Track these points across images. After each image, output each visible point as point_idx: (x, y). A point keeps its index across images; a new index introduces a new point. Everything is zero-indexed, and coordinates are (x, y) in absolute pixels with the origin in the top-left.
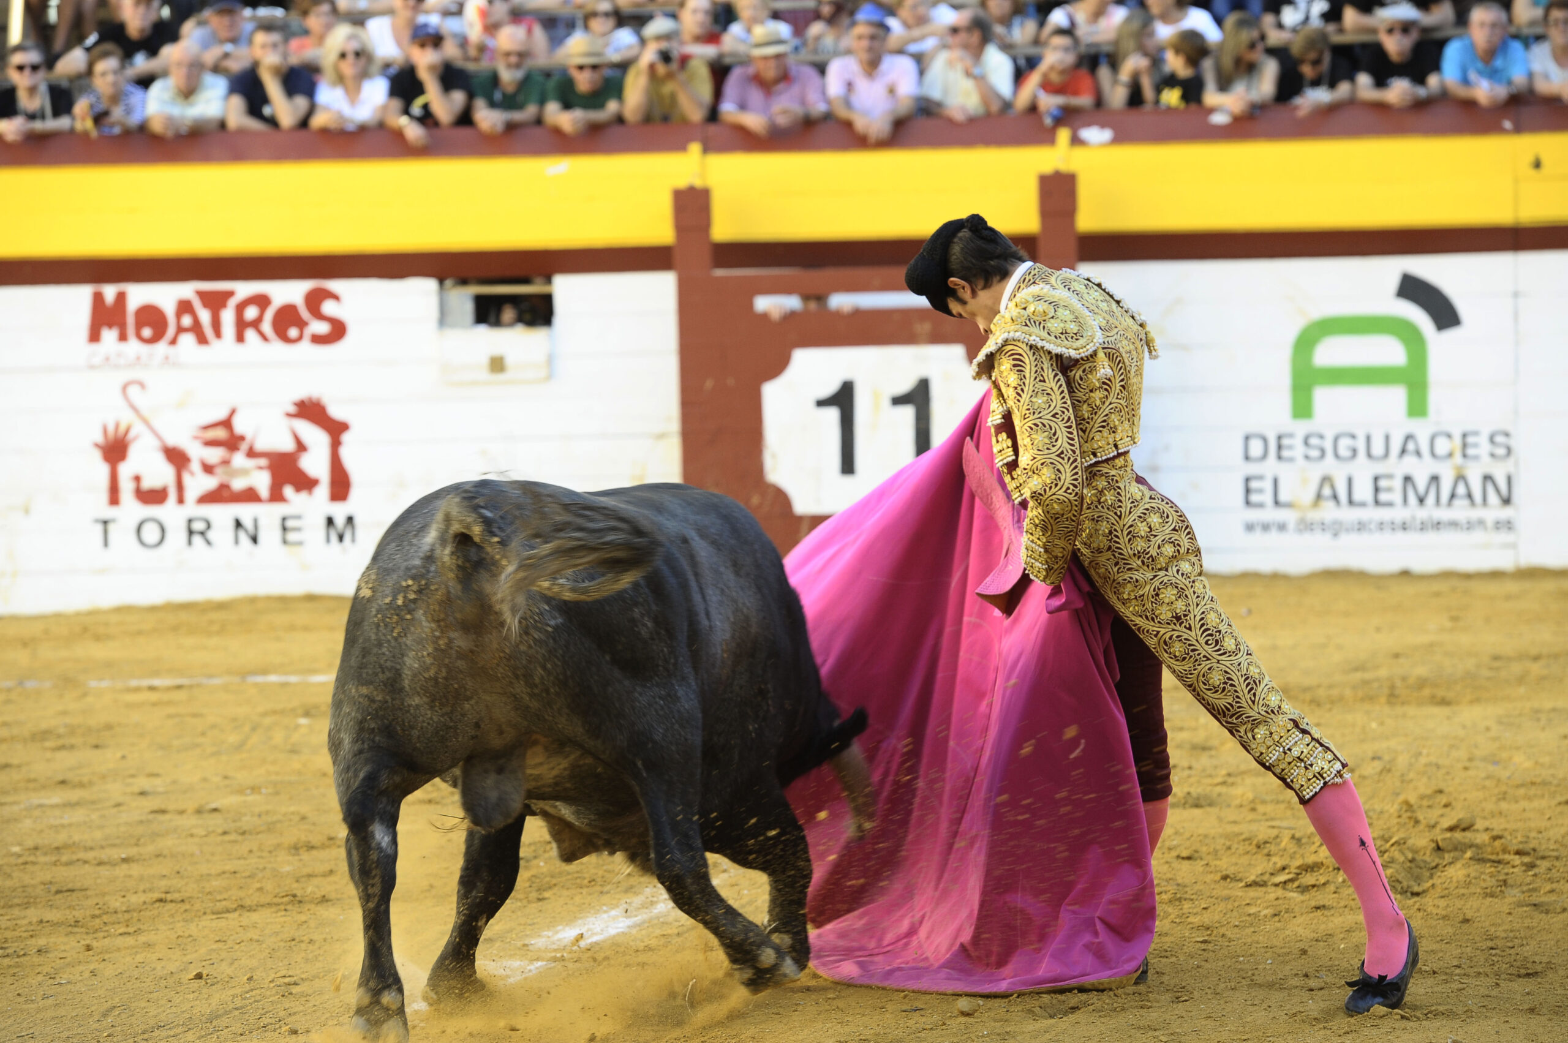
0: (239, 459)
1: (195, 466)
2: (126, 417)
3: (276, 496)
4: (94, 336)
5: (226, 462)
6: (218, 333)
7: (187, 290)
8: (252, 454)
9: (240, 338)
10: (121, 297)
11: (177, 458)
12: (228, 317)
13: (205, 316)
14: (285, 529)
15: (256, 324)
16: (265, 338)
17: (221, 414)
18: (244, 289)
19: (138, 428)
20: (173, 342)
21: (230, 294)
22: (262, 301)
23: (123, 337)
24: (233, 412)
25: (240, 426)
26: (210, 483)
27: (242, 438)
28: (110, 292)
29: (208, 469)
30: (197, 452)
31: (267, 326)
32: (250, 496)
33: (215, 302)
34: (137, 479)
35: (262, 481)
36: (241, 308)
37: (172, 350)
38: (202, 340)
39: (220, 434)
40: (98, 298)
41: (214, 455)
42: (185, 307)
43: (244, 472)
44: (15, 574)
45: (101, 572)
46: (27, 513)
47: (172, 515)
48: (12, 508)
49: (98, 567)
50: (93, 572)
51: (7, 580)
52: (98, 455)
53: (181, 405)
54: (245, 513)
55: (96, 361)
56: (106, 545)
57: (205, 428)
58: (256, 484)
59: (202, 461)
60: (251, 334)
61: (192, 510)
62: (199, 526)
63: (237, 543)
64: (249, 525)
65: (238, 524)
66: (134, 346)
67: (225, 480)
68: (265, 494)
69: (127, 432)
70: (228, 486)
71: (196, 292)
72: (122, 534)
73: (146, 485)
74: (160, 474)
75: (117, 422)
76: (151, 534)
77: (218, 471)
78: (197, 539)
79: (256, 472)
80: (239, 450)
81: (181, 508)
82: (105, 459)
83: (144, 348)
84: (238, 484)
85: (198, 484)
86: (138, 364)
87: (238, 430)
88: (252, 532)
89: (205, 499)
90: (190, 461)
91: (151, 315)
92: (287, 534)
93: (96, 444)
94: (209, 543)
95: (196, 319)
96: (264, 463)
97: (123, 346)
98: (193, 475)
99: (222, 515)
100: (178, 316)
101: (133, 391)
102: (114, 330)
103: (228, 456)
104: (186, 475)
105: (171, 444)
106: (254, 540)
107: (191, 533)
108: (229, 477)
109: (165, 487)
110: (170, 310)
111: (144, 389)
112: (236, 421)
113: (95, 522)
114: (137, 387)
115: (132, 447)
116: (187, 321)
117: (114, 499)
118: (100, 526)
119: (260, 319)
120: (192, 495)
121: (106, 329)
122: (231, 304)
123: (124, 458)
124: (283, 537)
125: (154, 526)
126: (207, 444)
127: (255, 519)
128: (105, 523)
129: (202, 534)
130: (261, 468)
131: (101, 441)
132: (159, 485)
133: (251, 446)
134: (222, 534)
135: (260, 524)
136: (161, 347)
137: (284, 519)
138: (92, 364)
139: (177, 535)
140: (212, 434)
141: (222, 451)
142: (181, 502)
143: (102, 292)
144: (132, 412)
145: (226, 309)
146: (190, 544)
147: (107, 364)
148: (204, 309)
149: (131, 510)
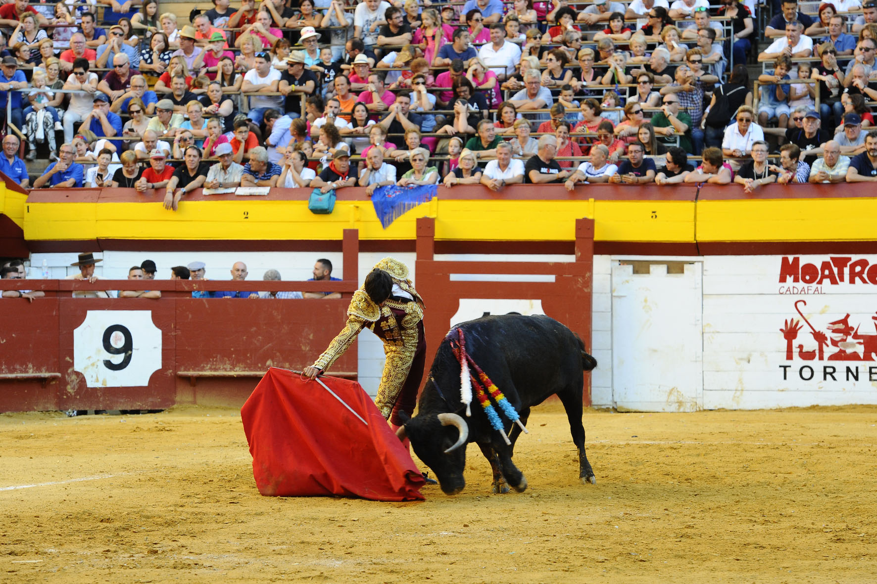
0: (850, 339)
1: (829, 342)
2: (797, 317)
3: (867, 357)
4: (783, 279)
5: (844, 340)
6: (842, 280)
7: (827, 258)
8: (856, 336)
9: (852, 281)
10: (796, 260)
11: (819, 337)
12: (847, 270)
13: (835, 270)
14: (871, 373)
15: (860, 274)
16: (864, 281)
17: (843, 317)
18: (855, 258)
19: (802, 322)
20: (820, 282)
21: (850, 259)
22: (864, 263)
23: (796, 280)
24: (848, 316)
25: (851, 323)
26: (836, 350)
27: (852, 329)
28: (791, 258)
29: (835, 343)
30: (829, 334)
31: (865, 276)
32: (855, 357)
33: (841, 264)
34: (801, 347)
35: (860, 350)
36: (853, 267)
37: (819, 286)
38: (834, 282)
39: (841, 326)
40: (785, 261)
41: (838, 337)
42: (825, 265)
43: (853, 345)
44: (742, 390)
45: (783, 391)
46: (749, 362)
47: (817, 365)
48: (742, 359)
49: (781, 388)
50: (779, 390)
51: (738, 393)
52: (782, 335)
53: (822, 312)
54: (853, 365)
55: (783, 290)
56: (785, 378)
57: (834, 323)
58: (857, 351)
59: (831, 339)
60: (857, 279)
61: (826, 362)
62: (829, 370)
63: (848, 379)
64: (854, 370)
65: (848, 370)
66: (801, 284)
67: (843, 349)
68: (862, 356)
69: (797, 324)
70: (844, 352)
71: (832, 258)
72: (793, 373)
73: (804, 350)
74: (811, 344)
75: (792, 320)
76: (807, 373)
77: (839, 344)
78: (828, 376)
79: (858, 345)
80: (850, 334)
81: (821, 361)
82: (786, 337)
83: (806, 285)
84: (849, 351)
85: (829, 350)
86: (803, 292)
87: (850, 325)
88: (855, 374)
89: (833, 357)
90: (826, 339)
91: (810, 269)
92: (872, 375)
93: (781, 330)
94: (834, 379)
95: (831, 272)
96: (862, 341)
97: (796, 284)
98: (828, 346)
99: (841, 366)
100: (823, 269)
101: (800, 305)
102: (793, 277)
103: (845, 338)
104: (824, 346)
105: (817, 331)
106: (856, 378)
107: (825, 373)
108: (844, 347)
109: (814, 351)
110: (819, 267)
111: (805, 304)
112: (849, 320)
113: (780, 366)
114: (802, 303)
115: (799, 332)
116: (827, 272)
117: (789, 356)
118: (783, 369)
119: (862, 272)
120: (826, 355)
121: (788, 276)
122: (849, 264)
123: (795, 337)
124: (870, 377)
125: (808, 370)
126: (834, 331)
127: (857, 368)
128: (785, 367)
129: (831, 374)
130: (860, 343)
131: (784, 329)
132: (811, 350)
133: (856, 332)
134: (841, 374)
135: (859, 370)
136: (814, 285)
137: (871, 368)
138: (781, 292)
139: (819, 374)
140: (836, 326)
141: (842, 335)
142: (821, 358)
143: (787, 258)
144: (799, 315)
145: (846, 266)
146: (825, 378)
147: (788, 292)
148: (835, 266)
149: (797, 362)
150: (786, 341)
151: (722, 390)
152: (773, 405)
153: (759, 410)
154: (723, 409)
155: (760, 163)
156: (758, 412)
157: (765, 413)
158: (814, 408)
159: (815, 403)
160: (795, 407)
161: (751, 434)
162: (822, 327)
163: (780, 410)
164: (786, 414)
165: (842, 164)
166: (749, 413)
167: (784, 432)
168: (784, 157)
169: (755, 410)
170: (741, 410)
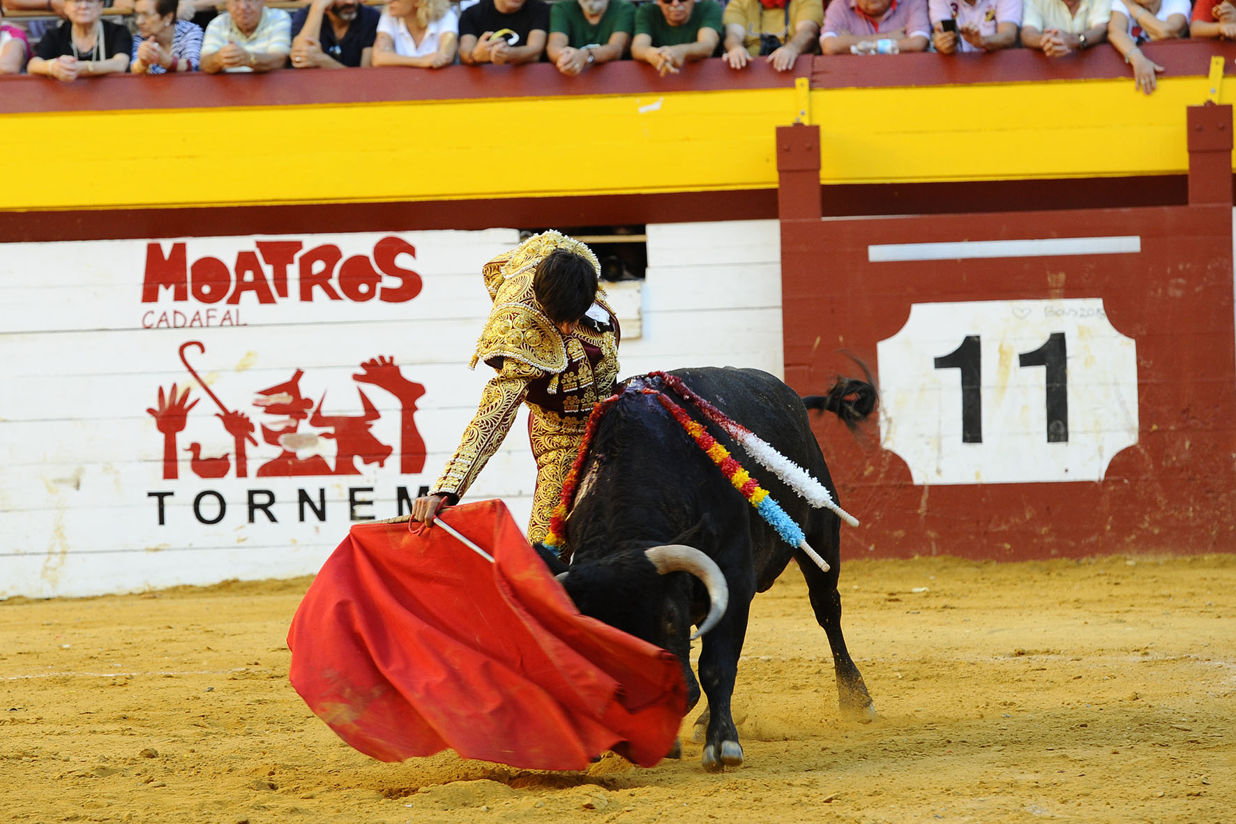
0: (305, 427)
1: (258, 435)
2: (185, 380)
3: (345, 467)
4: (150, 295)
5: (291, 430)
6: (283, 292)
7: (248, 243)
8: (318, 420)
9: (306, 296)
10: (179, 250)
11: (237, 424)
12: (293, 271)
13: (268, 271)
14: (353, 502)
15: (323, 279)
16: (333, 295)
17: (287, 377)
18: (311, 242)
19: (197, 392)
20: (235, 300)
21: (299, 245)
22: (330, 254)
23: (180, 296)
24: (299, 374)
25: (307, 389)
26: (274, 452)
27: (309, 403)
28: (167, 245)
29: (271, 437)
30: (258, 418)
31: (334, 282)
32: (316, 466)
33: (279, 254)
34: (195, 448)
35: (329, 450)
36: (306, 262)
37: (233, 308)
38: (265, 298)
39: (285, 398)
40: (154, 251)
41: (277, 422)
42: (246, 260)
43: (311, 440)
44: (64, 553)
45: (156, 550)
46: (78, 486)
47: (232, 487)
48: (61, 481)
49: (153, 545)
50: (147, 550)
51: (55, 560)
52: (152, 421)
53: (242, 368)
54: (311, 484)
55: (152, 320)
56: (162, 522)
57: (267, 392)
58: (322, 454)
59: (264, 429)
60: (317, 291)
61: (253, 482)
62: (261, 499)
63: (302, 519)
64: (315, 497)
65: (303, 496)
66: (192, 305)
67: (289, 449)
68: (332, 464)
69: (185, 397)
70: (293, 456)
71: (259, 244)
72: (179, 508)
73: (204, 455)
74: (219, 442)
75: (174, 387)
76: (210, 508)
77: (282, 439)
78: (259, 514)
79: (322, 440)
80: (305, 417)
81: (242, 480)
82: (161, 427)
83: (203, 307)
84: (303, 454)
85: (260, 453)
86: (196, 324)
87: (304, 394)
88: (318, 506)
89: (269, 470)
90: (252, 428)
91: (210, 269)
92: (357, 508)
93: (150, 411)
94: (272, 519)
95: (259, 275)
96: (331, 430)
97: (180, 305)
98: (255, 444)
99: (286, 488)
100: (240, 270)
101: (191, 352)
102: (172, 288)
103: (293, 424)
104: (248, 444)
105: (231, 410)
106: (321, 515)
107: (252, 507)
108: (293, 446)
109: (225, 457)
110: (231, 263)
111: (203, 350)
112: (302, 384)
113: (150, 495)
114: (196, 348)
115: (190, 414)
116: (249, 276)
117: (170, 471)
118: (155, 499)
119: (327, 273)
120: (253, 466)
121: (162, 288)
122: (297, 256)
123: (181, 426)
124: (352, 511)
125: (213, 500)
126: (270, 410)
127: (322, 491)
128: (161, 496)
129: (264, 507)
130: (327, 436)
131: (156, 407)
132: (218, 454)
133: (318, 411)
134: (286, 507)
135: (327, 497)
136: (222, 306)
137: (352, 491)
138: (148, 323)
139: (237, 509)
140: (274, 399)
141: (286, 417)
142: (242, 473)
143: (158, 246)
144: (190, 375)
145: (292, 262)
146: (251, 519)
147: (163, 324)
148: (267, 262)
149: (188, 483)
150: (161, 437)
151: (17, 554)
152: (135, 583)
153: (104, 596)
154: (20, 597)
155: (86, 27)
156: (103, 602)
157: (118, 603)
158: (228, 586)
159: (230, 576)
160: (185, 587)
161: (93, 652)
162: (243, 402)
163: (152, 595)
164: (166, 603)
165: (270, 28)
166: (80, 604)
167: (168, 646)
168: (145, 14)
169: (94, 598)
170: (62, 599)
